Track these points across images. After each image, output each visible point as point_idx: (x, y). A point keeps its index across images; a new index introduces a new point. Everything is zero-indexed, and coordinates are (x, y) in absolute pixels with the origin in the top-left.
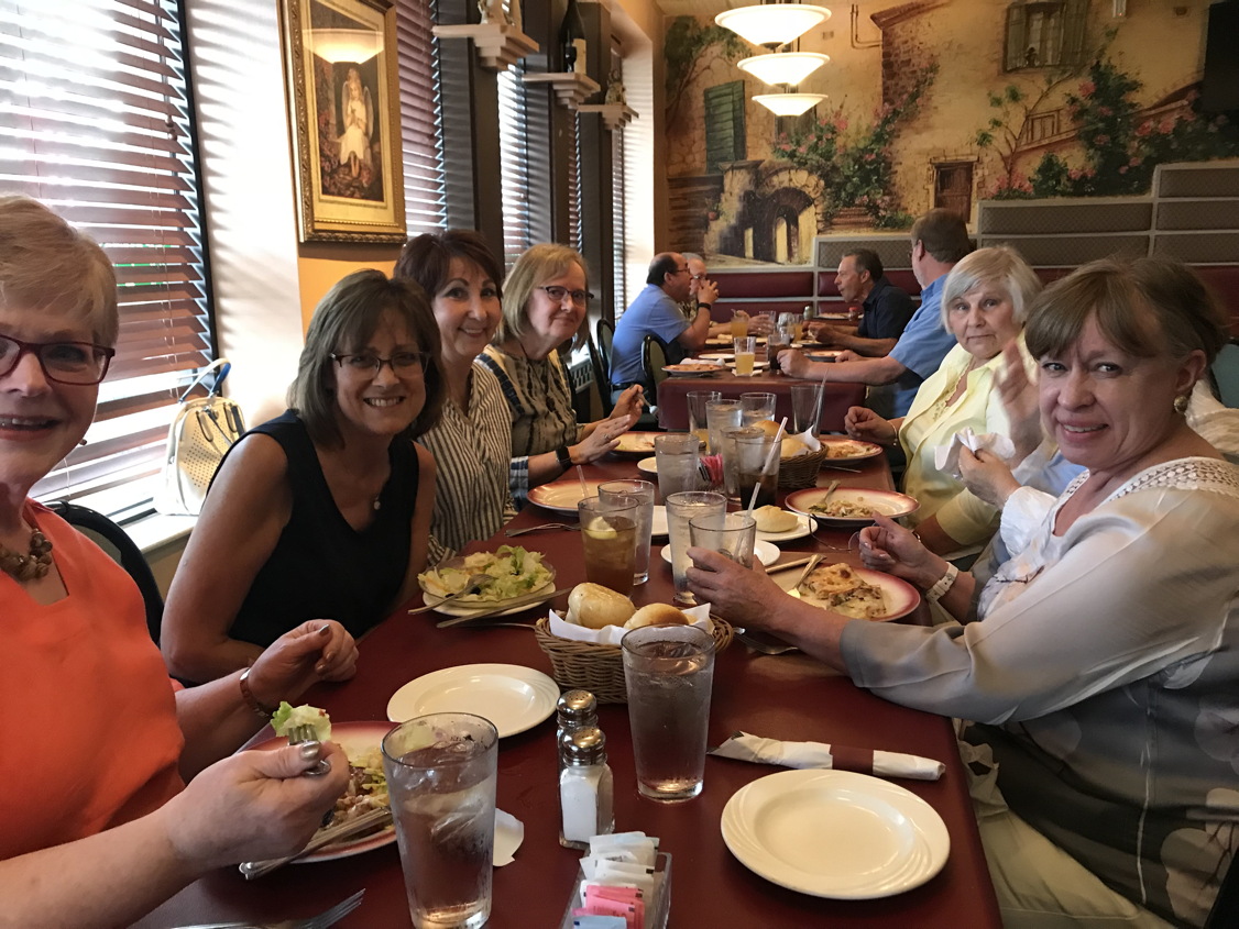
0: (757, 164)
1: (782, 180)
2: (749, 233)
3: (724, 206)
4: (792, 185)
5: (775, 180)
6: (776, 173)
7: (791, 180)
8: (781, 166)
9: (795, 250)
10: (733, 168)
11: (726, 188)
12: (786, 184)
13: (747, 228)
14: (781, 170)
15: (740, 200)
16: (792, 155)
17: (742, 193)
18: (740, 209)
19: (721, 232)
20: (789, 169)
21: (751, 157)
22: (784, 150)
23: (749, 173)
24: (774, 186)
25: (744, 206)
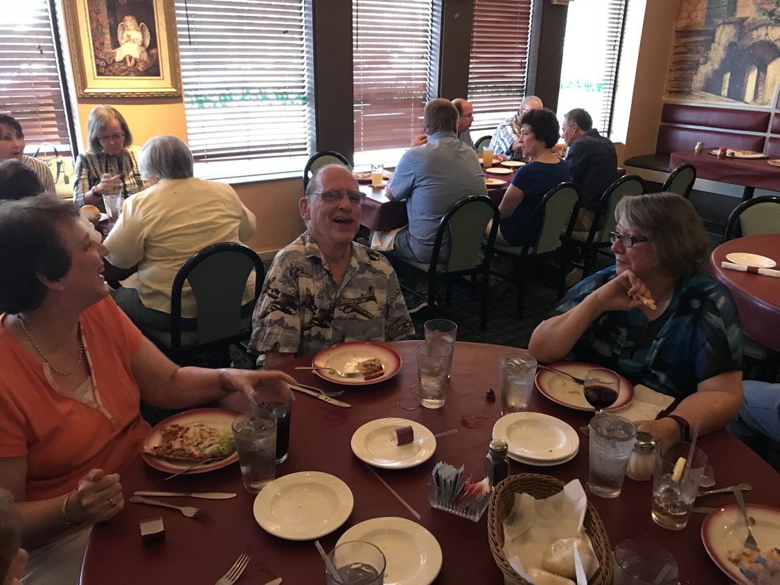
0: (744, 19)
1: (760, 35)
2: (728, 76)
3: (712, 54)
4: (767, 39)
5: (755, 33)
6: (756, 29)
7: (767, 35)
8: (761, 23)
9: (760, 93)
10: (724, 23)
11: (716, 40)
12: (762, 38)
13: (726, 72)
14: (760, 26)
15: (724, 50)
16: (771, 14)
17: (727, 44)
18: (723, 57)
19: (707, 73)
20: (767, 25)
21: (740, 14)
22: (765, 10)
23: (735, 28)
24: (753, 39)
25: (727, 55)
